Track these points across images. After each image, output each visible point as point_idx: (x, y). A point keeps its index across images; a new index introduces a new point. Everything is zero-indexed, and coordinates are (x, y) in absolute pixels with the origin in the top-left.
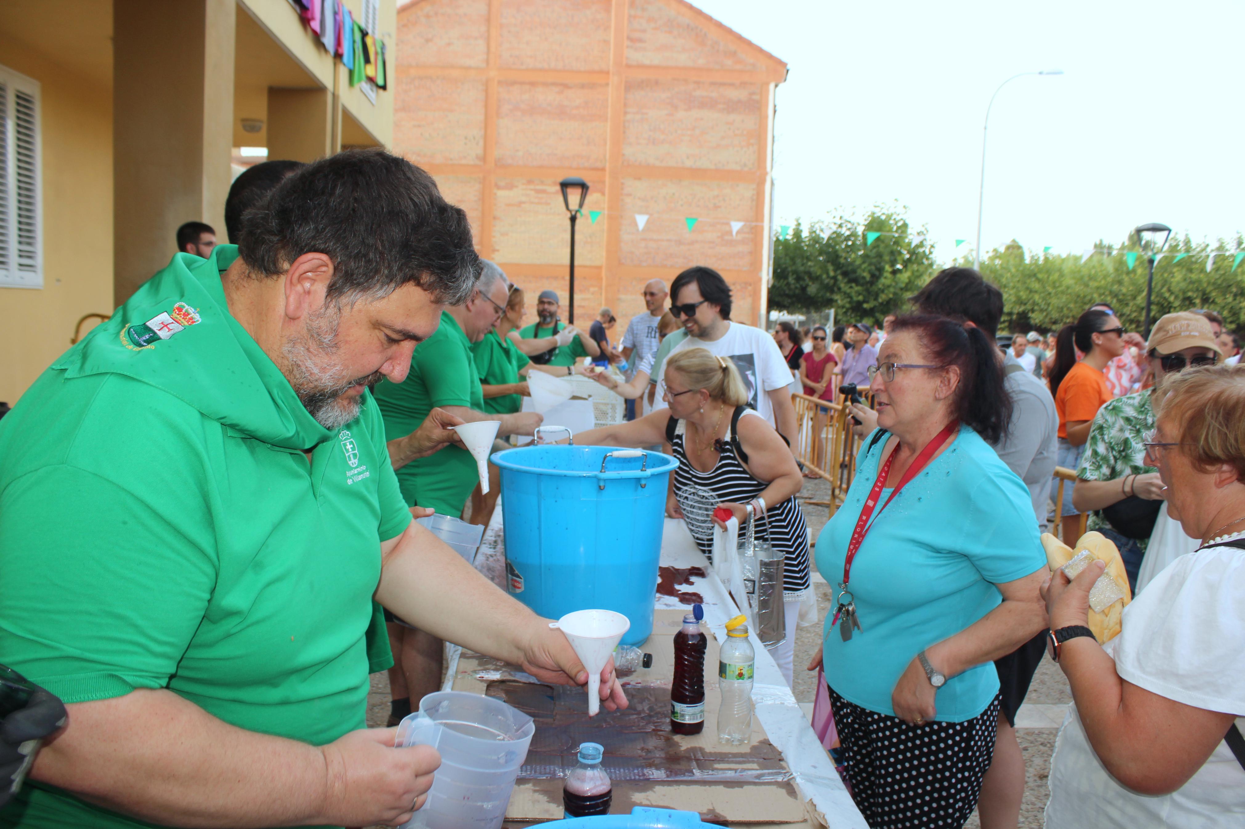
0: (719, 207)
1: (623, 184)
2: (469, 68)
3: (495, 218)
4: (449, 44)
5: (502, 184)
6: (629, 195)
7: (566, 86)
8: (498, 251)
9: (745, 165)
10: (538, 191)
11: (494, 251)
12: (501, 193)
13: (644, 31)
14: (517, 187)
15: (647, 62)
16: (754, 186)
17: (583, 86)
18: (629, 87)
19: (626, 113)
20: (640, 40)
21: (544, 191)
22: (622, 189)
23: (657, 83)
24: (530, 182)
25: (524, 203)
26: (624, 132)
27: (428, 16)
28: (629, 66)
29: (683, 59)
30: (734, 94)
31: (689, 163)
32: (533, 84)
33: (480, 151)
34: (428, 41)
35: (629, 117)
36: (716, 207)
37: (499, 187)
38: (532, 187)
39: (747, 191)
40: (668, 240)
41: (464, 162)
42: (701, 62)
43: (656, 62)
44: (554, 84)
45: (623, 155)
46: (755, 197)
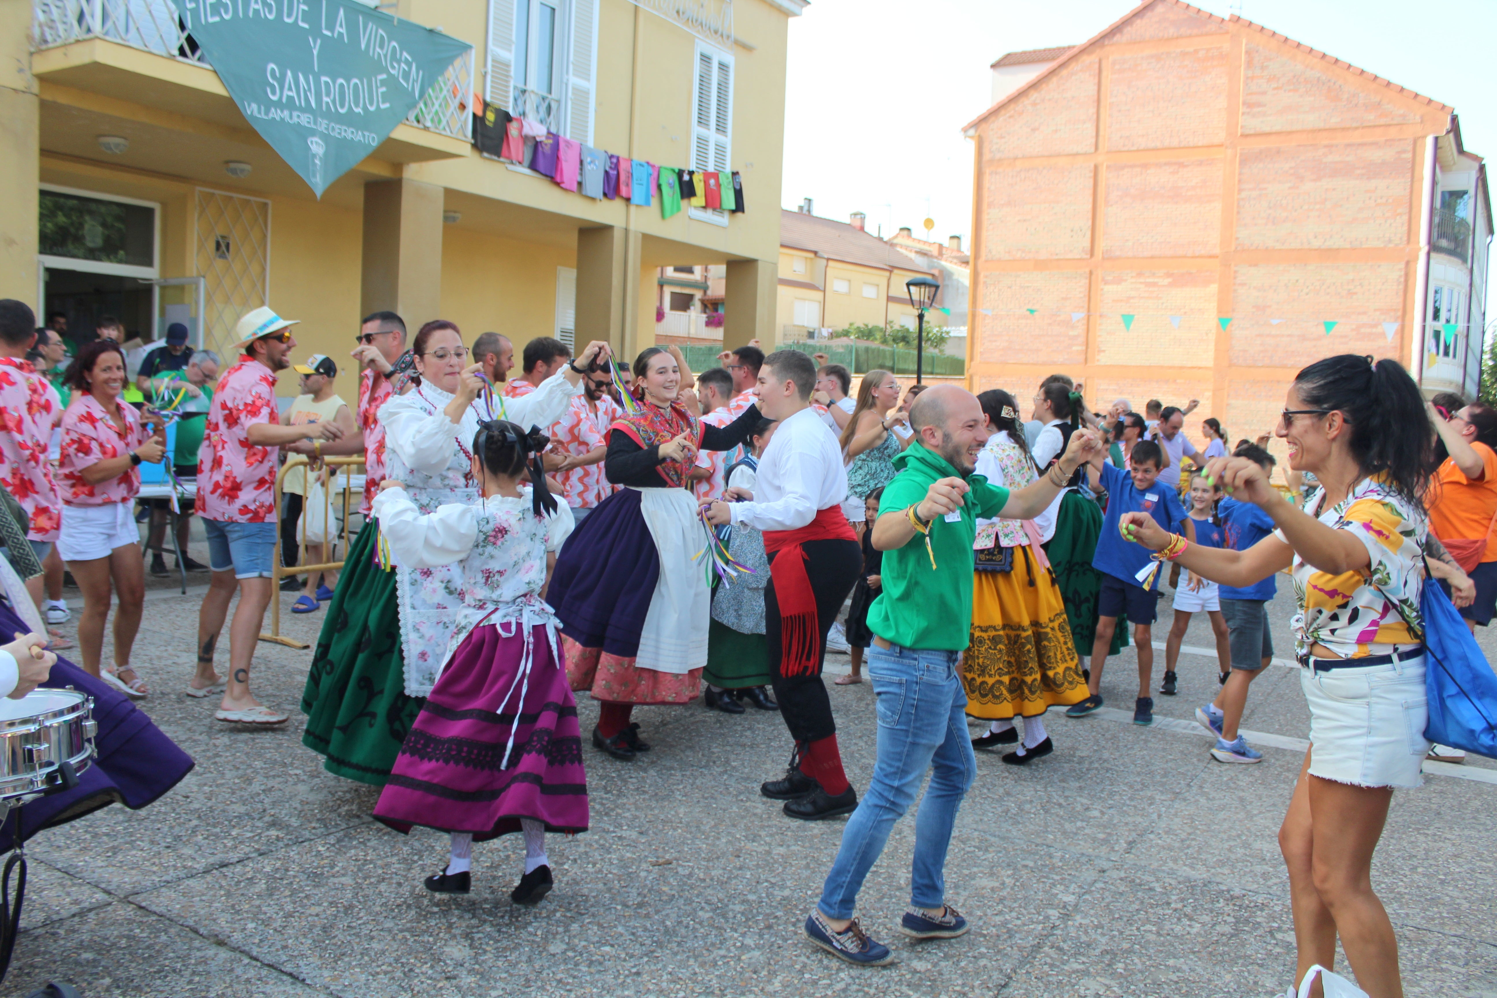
0: (1355, 293)
1: (1236, 272)
2: (1077, 154)
3: (1101, 316)
4: (1056, 131)
5: (1109, 278)
6: (1244, 284)
7: (1182, 165)
8: (1104, 351)
9: (1390, 241)
10: (1148, 284)
11: (1100, 351)
12: (1107, 288)
13: (1264, 93)
14: (1126, 280)
15: (1267, 129)
16: (1402, 266)
17: (1201, 163)
18: (1244, 161)
19: (1240, 191)
20: (1259, 105)
21: (1154, 284)
22: (1235, 278)
23: (1278, 152)
24: (1140, 275)
25: (1133, 298)
26: (1238, 213)
27: (1034, 104)
28: (1244, 136)
29: (1312, 120)
30: (1376, 155)
31: (1316, 244)
32: (1145, 166)
33: (1087, 244)
34: (1034, 130)
35: (1243, 195)
36: (1351, 294)
37: (1106, 283)
38: (1142, 280)
39: (1394, 273)
40: (1289, 336)
41: (1069, 256)
42: (1334, 121)
43: (1277, 128)
44: (1166, 164)
45: (1237, 239)
46: (1402, 280)
